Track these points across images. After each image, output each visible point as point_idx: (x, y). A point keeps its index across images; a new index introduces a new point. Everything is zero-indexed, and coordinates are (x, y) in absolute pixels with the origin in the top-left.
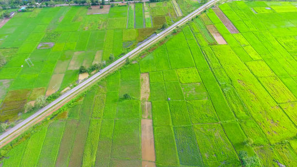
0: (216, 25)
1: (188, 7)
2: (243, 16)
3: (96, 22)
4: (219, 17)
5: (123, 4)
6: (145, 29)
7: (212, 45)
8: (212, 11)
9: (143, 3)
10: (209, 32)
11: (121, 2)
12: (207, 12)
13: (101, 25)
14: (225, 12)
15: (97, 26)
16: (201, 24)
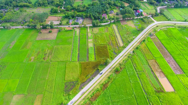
0: (158, 61)
1: (127, 34)
2: (181, 48)
3: (43, 50)
4: (159, 48)
5: (69, 29)
6: (88, 64)
7: (159, 92)
8: (151, 40)
9: (87, 28)
10: (152, 71)
11: (67, 26)
12: (146, 42)
13: (47, 55)
14: (163, 42)
15: (43, 56)
16: (143, 58)
